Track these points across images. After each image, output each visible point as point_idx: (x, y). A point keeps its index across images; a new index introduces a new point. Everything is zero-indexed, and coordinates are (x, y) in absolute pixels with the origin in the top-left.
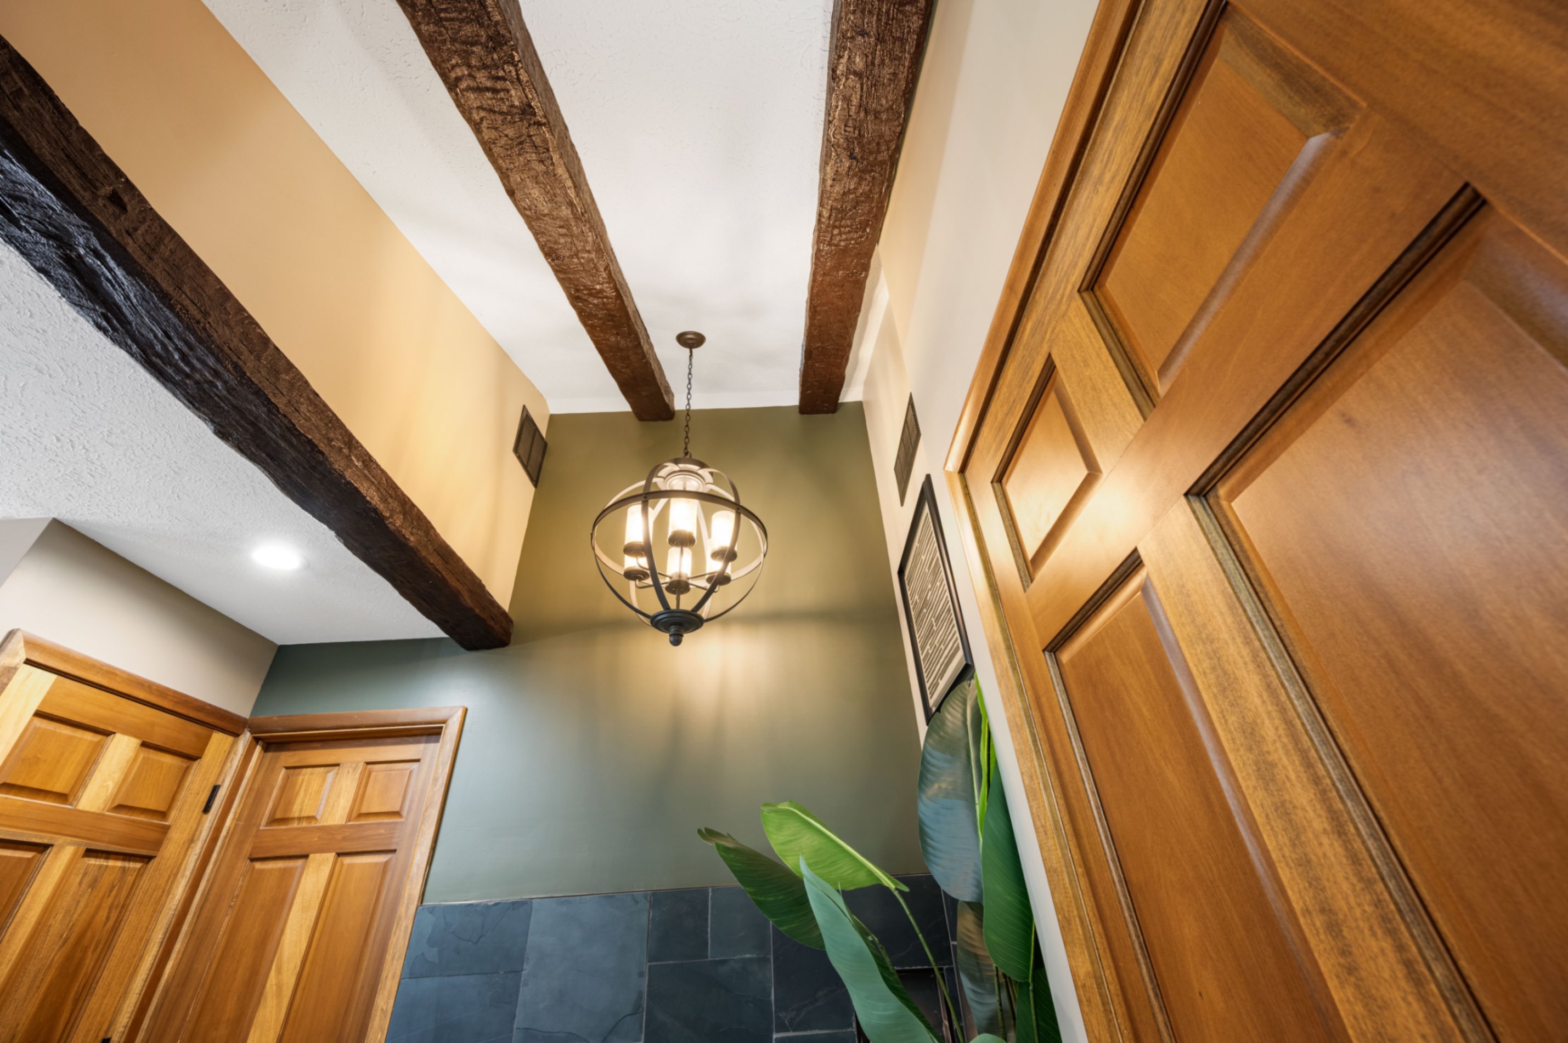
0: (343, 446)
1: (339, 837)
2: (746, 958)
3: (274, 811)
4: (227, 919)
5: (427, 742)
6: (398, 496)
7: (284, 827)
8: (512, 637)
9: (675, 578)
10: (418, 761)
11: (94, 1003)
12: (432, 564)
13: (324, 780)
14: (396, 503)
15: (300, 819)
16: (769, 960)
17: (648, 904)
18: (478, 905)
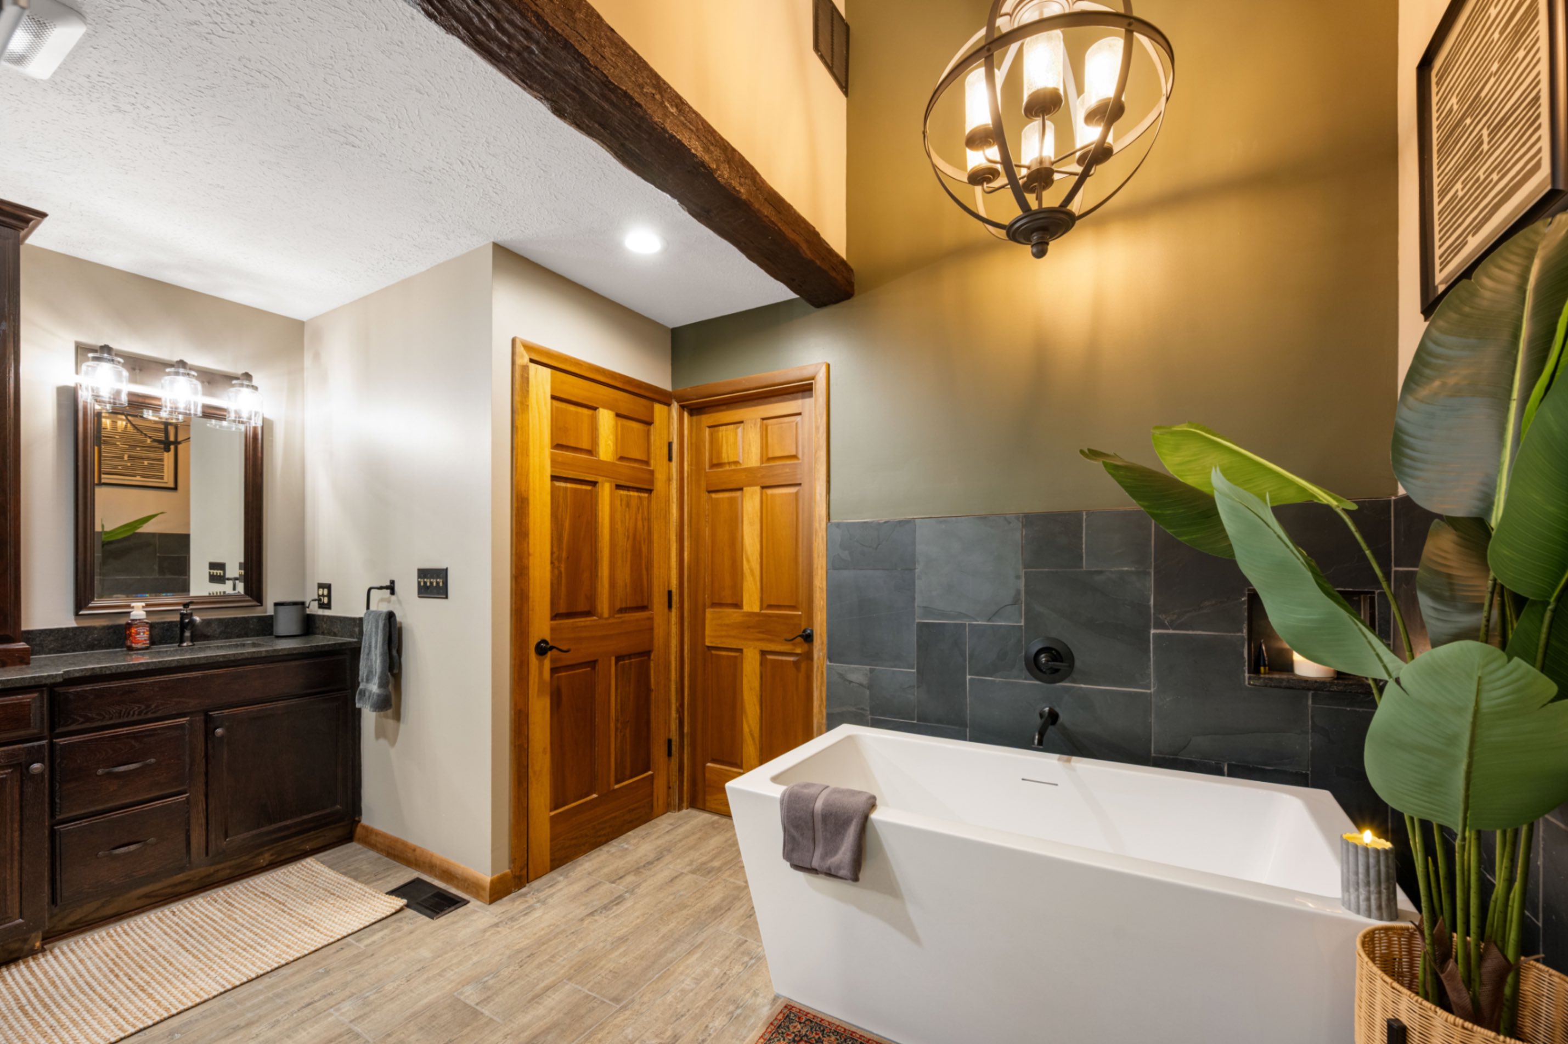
0: (654, 92)
1: (759, 475)
2: (1123, 571)
3: (711, 459)
4: (707, 529)
5: (803, 398)
6: (717, 141)
7: (720, 470)
8: (856, 287)
9: (1034, 168)
10: (799, 414)
11: (656, 571)
12: (766, 216)
13: (736, 434)
14: (718, 151)
15: (729, 463)
16: (1149, 573)
17: (1020, 524)
18: (872, 522)
